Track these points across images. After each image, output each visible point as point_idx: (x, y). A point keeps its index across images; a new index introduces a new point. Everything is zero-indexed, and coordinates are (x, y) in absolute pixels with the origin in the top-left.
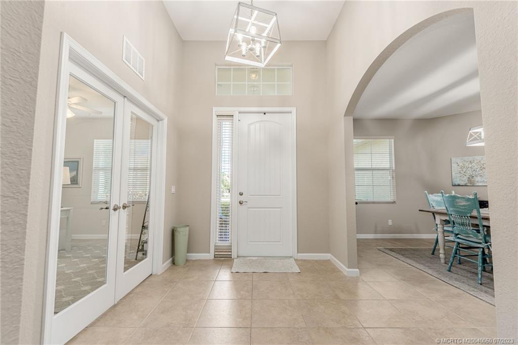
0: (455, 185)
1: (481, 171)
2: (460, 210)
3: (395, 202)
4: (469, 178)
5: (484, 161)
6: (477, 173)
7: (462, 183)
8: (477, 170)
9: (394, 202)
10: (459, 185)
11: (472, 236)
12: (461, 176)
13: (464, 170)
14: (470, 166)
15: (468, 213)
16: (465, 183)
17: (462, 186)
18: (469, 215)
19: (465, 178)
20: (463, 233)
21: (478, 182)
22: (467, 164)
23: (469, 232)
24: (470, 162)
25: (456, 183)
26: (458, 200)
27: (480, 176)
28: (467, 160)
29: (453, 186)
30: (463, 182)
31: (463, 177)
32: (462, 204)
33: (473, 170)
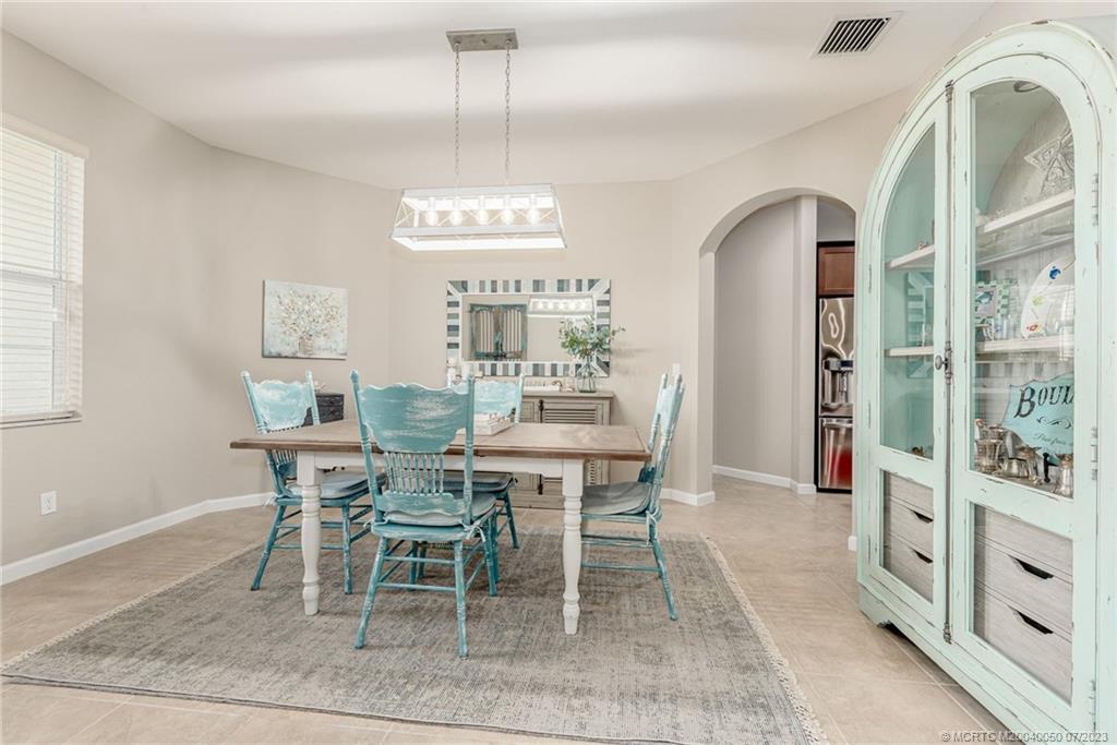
0: (271, 357)
1: (327, 324)
2: (422, 435)
3: (74, 414)
4: (302, 338)
5: (334, 299)
6: (319, 329)
7: (287, 351)
8: (320, 320)
9: (69, 417)
10: (279, 356)
11: (440, 511)
12: (284, 333)
13: (294, 317)
14: (307, 308)
15: (445, 442)
16: (293, 350)
17: (286, 357)
18: (444, 449)
19: (294, 339)
20: (414, 508)
21: (319, 348)
22: (300, 303)
23: (435, 501)
24: (308, 297)
25: (274, 351)
26: (420, 404)
27: (325, 335)
28: (301, 294)
29: (264, 356)
30: (288, 348)
31: (290, 335)
32: (433, 414)
33: (311, 319)
